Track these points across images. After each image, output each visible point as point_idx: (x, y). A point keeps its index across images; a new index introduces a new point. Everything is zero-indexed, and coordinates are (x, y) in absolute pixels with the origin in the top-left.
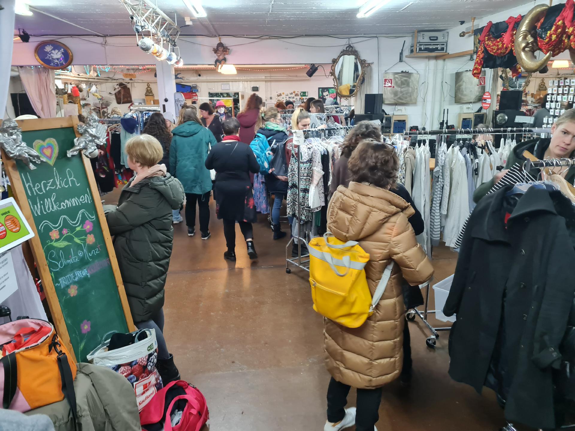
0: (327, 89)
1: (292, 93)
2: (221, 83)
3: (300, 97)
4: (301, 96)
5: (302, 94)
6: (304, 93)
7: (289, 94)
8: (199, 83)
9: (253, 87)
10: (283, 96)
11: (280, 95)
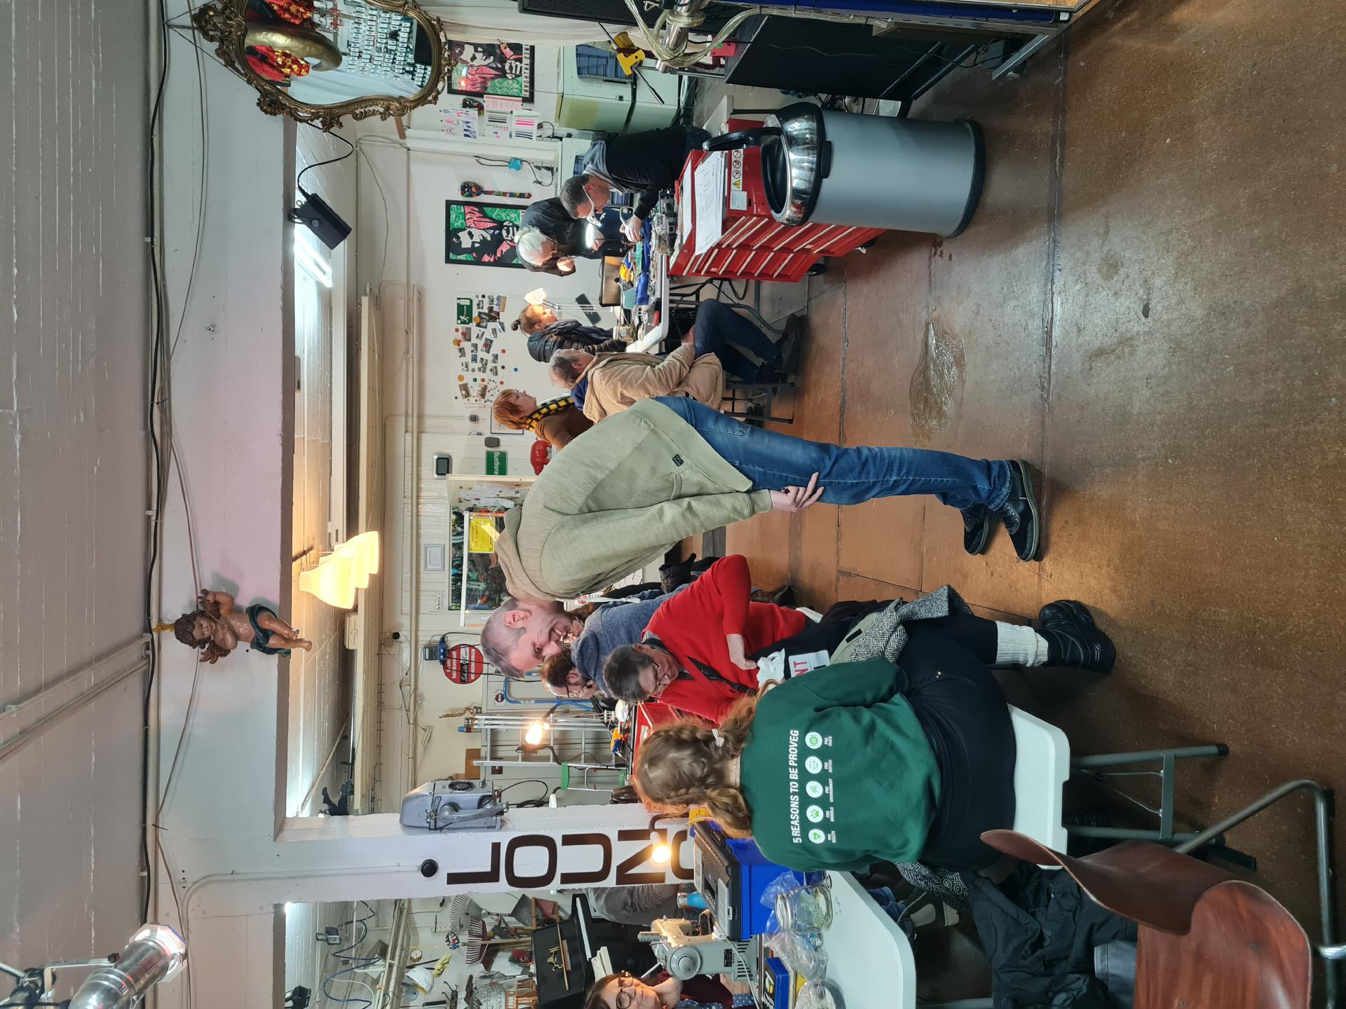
0: (451, 234)
1: (462, 351)
2: (422, 570)
3: (473, 325)
4: (470, 321)
5: (463, 318)
7: (464, 360)
8: (420, 638)
9: (438, 474)
10: (468, 379)
11: (465, 388)
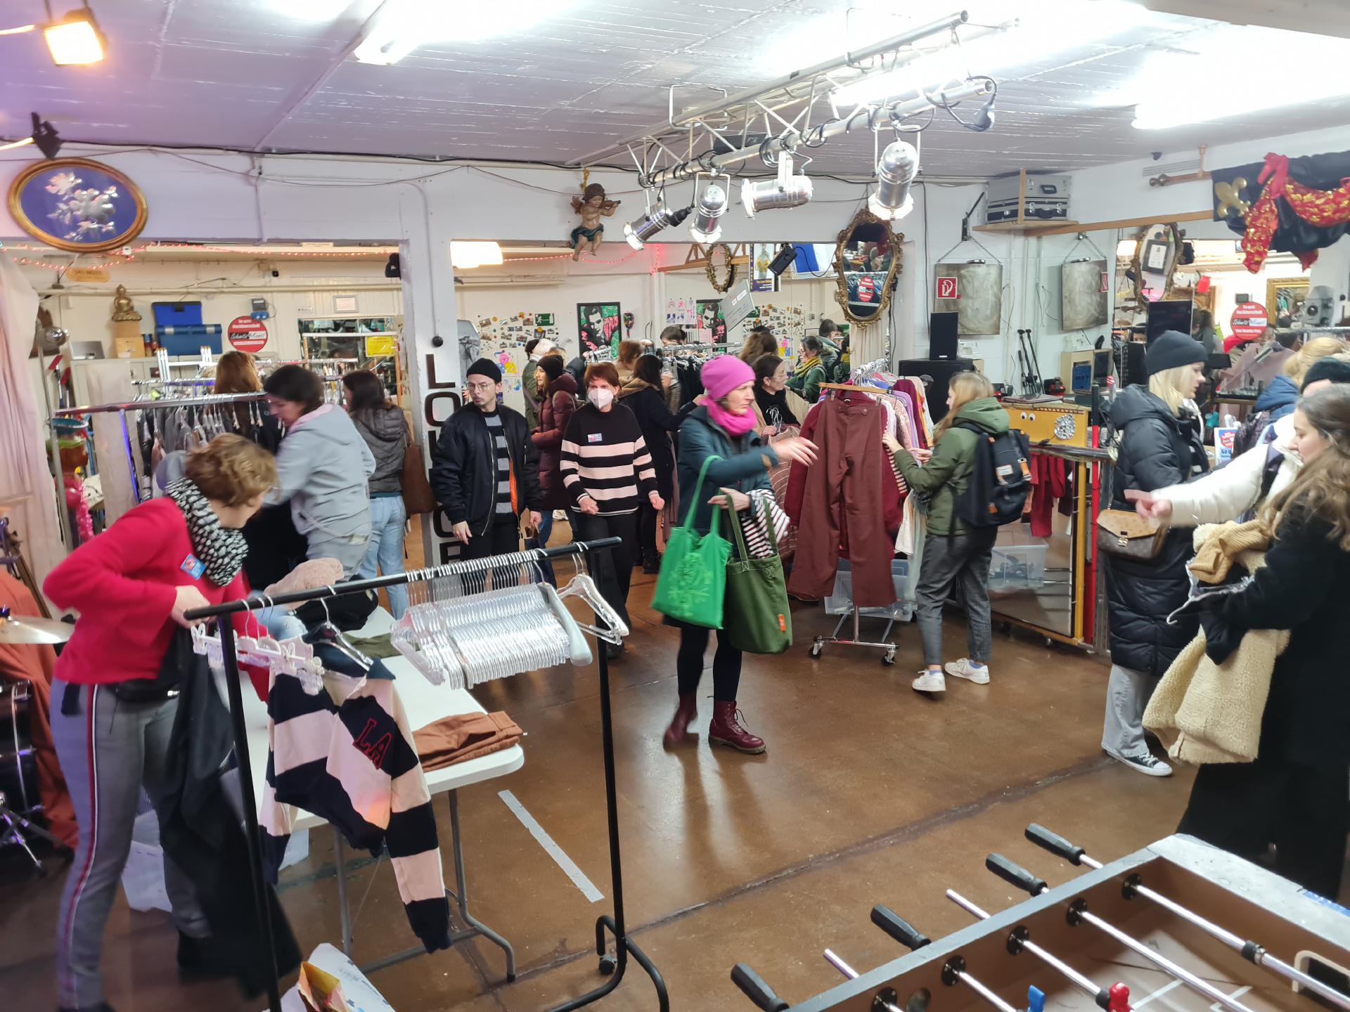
0: (598, 307)
1: (516, 319)
2: (335, 294)
3: (535, 327)
4: (539, 324)
5: (540, 319)
6: (547, 316)
7: (509, 321)
8: (269, 295)
10: (494, 325)
11: (488, 323)
